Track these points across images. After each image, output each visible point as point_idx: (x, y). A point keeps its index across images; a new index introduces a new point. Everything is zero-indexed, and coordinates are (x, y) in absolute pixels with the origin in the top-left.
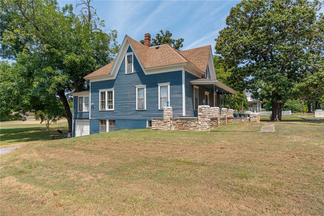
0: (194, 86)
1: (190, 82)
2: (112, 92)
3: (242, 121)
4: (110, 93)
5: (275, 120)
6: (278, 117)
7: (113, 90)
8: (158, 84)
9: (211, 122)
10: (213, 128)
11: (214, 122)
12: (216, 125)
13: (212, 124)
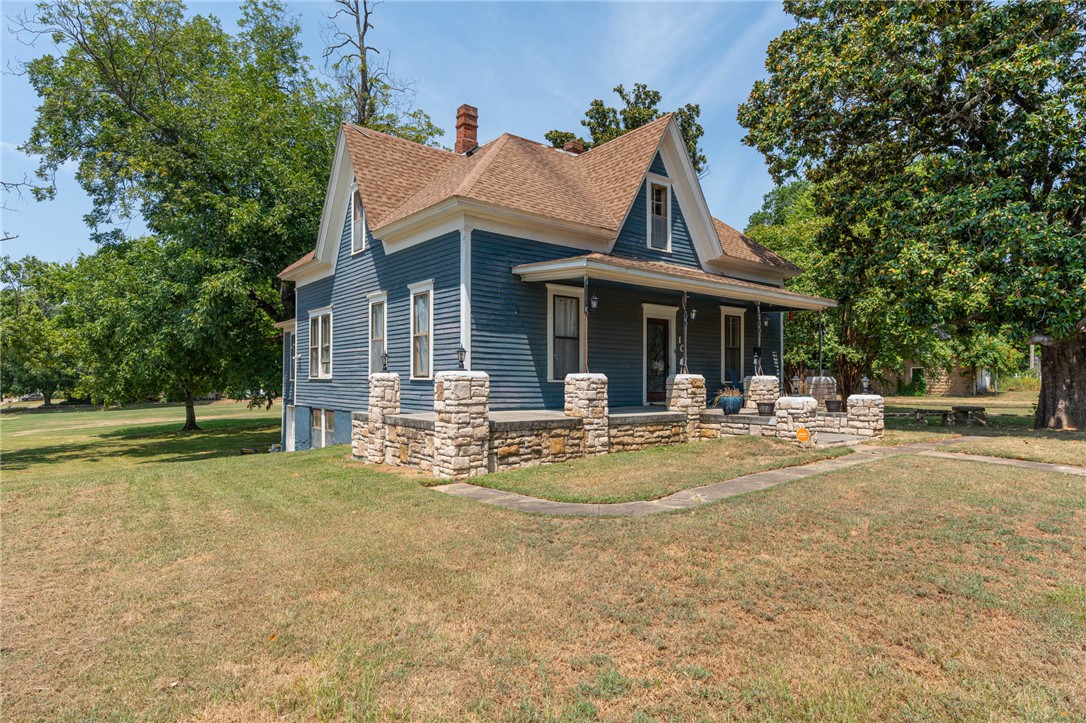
0: (548, 286)
1: (514, 271)
2: (328, 316)
3: (752, 433)
4: (326, 319)
5: (1052, 422)
6: (1066, 408)
7: (328, 311)
8: (409, 286)
9: (517, 440)
10: (529, 465)
11: (553, 437)
12: (576, 449)
13: (527, 448)
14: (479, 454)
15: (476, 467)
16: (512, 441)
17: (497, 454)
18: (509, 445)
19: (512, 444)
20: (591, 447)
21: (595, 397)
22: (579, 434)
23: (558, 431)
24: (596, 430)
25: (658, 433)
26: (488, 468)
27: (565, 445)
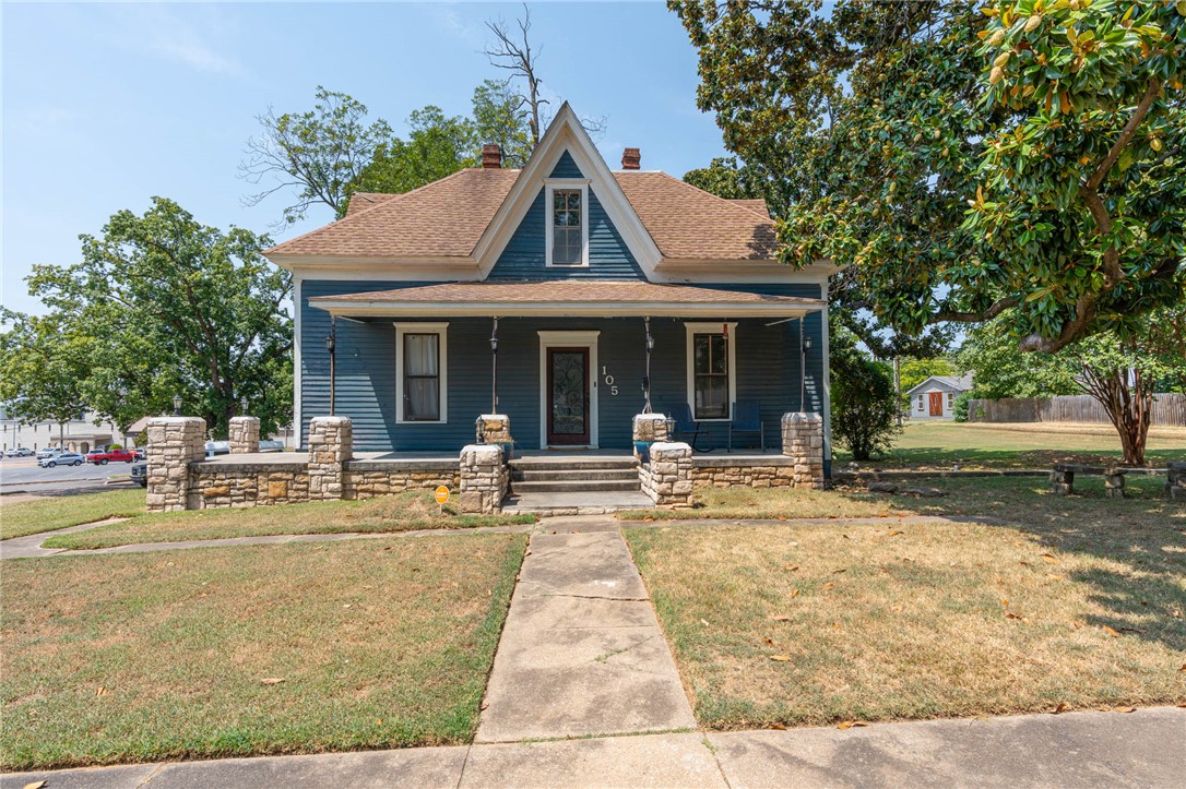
0: (398, 324)
9: (227, 481)
10: (242, 505)
11: (271, 480)
12: (302, 494)
13: (239, 489)
14: (174, 492)
15: (172, 504)
16: (220, 482)
17: (203, 493)
18: (217, 486)
19: (221, 485)
20: (316, 493)
21: (322, 441)
22: (306, 479)
23: (278, 475)
24: (322, 475)
25: (428, 482)
26: (188, 506)
27: (287, 489)
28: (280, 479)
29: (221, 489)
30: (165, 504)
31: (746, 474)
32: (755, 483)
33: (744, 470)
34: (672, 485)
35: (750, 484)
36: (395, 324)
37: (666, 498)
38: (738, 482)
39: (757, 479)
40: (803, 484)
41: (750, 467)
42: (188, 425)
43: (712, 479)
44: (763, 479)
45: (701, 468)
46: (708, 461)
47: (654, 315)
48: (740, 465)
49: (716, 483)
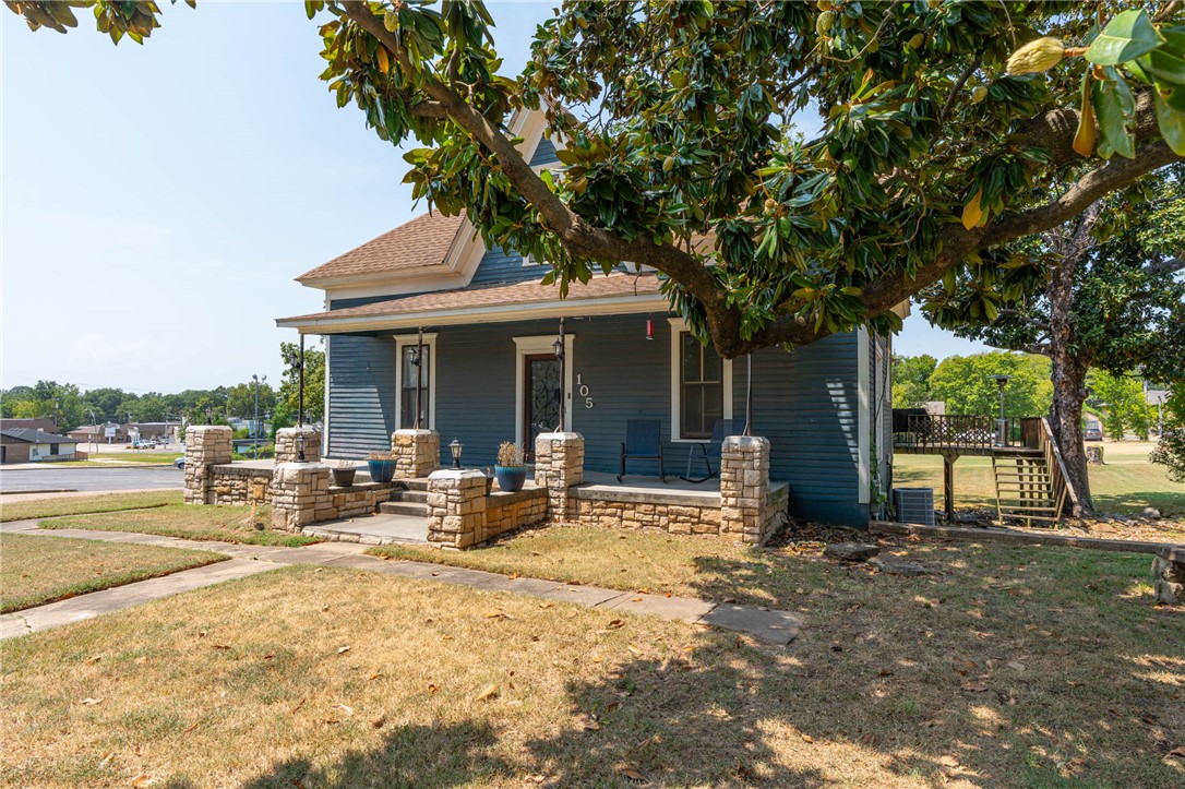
9: (230, 482)
10: (237, 504)
11: (255, 483)
13: (236, 490)
14: (198, 489)
15: (198, 499)
16: (226, 482)
17: (216, 491)
18: (224, 486)
19: (226, 485)
23: (259, 479)
26: (208, 501)
27: (264, 493)
28: (259, 483)
29: (226, 489)
30: (194, 498)
31: (661, 514)
32: (672, 527)
33: (659, 508)
34: (442, 520)
35: (666, 527)
36: (395, 337)
37: (436, 535)
38: (651, 523)
39: (675, 521)
40: (730, 534)
41: (666, 505)
42: (208, 433)
43: (621, 517)
44: (683, 522)
45: (608, 502)
46: (616, 494)
47: (567, 315)
48: (655, 502)
49: (625, 523)
